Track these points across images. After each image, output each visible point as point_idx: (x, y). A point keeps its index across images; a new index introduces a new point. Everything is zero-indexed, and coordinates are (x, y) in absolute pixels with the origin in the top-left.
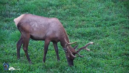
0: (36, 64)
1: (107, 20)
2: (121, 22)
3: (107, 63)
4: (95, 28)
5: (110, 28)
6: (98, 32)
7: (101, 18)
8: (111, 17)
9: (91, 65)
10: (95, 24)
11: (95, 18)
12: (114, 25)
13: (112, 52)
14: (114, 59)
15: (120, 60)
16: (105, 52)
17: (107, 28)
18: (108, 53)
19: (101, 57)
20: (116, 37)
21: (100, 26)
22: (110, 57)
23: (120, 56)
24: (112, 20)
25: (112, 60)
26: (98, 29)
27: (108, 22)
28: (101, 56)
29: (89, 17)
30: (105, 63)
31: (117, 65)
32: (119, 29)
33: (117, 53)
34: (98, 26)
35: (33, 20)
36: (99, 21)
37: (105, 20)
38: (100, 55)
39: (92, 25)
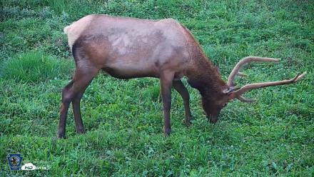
0: (71, 138)
1: (248, 26)
2: (284, 32)
3: (250, 135)
4: (219, 47)
5: (256, 47)
6: (227, 58)
7: (234, 22)
8: (258, 18)
9: (210, 139)
10: (218, 37)
11: (218, 20)
12: (265, 38)
13: (262, 105)
14: (266, 124)
15: (280, 125)
16: (244, 106)
17: (249, 46)
18: (251, 109)
19: (233, 120)
20: (271, 68)
21: (231, 40)
22: (255, 118)
23: (280, 115)
24: (262, 25)
25: (261, 127)
26: (228, 49)
27: (252, 32)
28: (234, 116)
29: (204, 19)
30: (245, 133)
31: (273, 138)
32: (279, 48)
33: (274, 109)
34: (225, 42)
35: (117, 29)
36: (229, 29)
37: (244, 26)
38: (232, 113)
39: (212, 39)
